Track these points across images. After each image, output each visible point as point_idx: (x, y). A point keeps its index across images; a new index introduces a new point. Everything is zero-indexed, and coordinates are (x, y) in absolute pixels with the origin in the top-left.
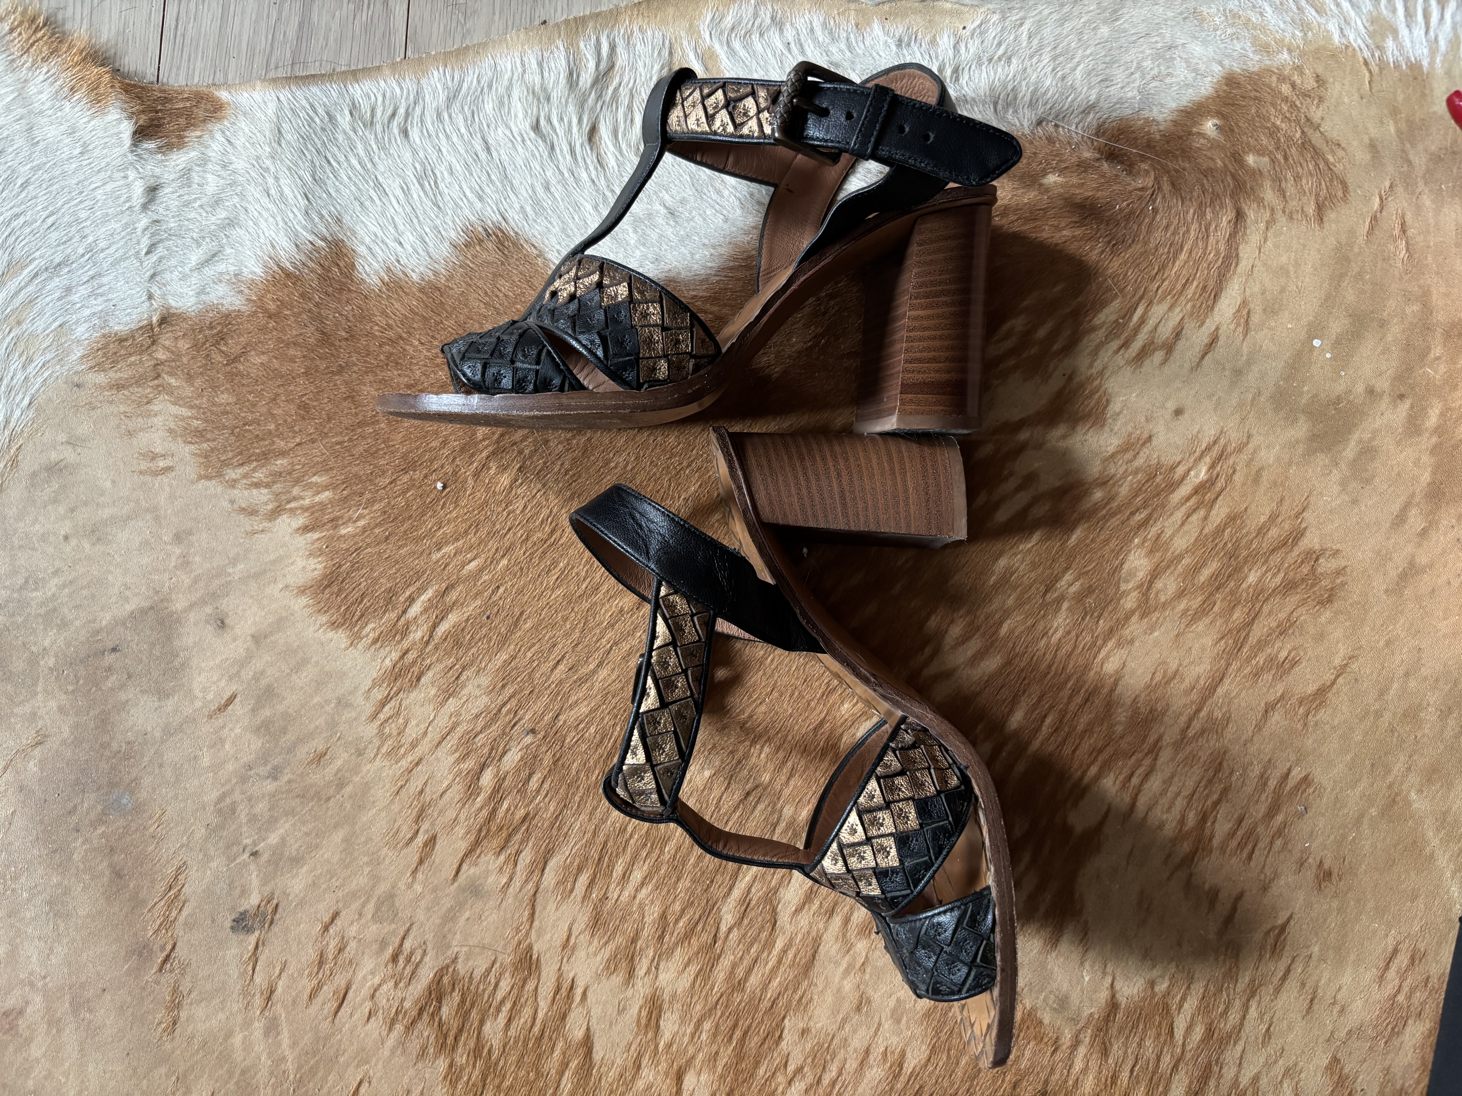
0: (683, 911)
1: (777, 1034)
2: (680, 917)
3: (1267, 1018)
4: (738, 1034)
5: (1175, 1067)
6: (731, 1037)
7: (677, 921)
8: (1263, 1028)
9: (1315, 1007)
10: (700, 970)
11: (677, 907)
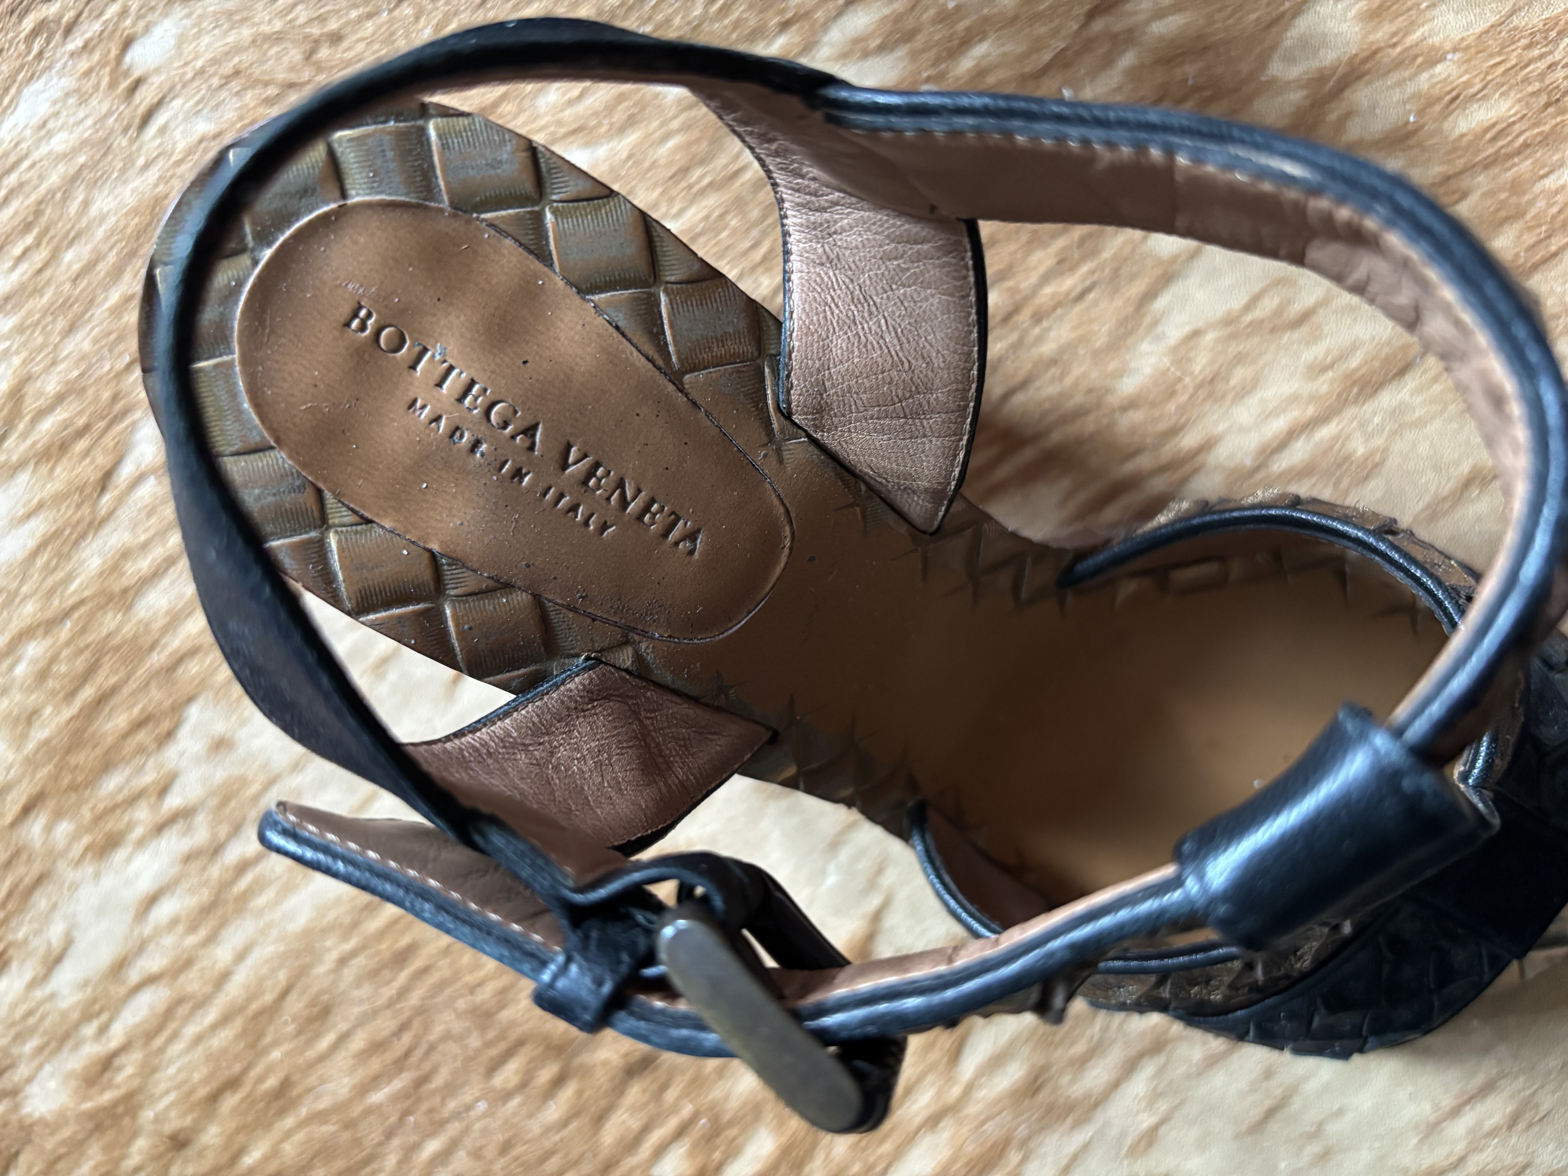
0: (60, 399)
1: (166, 725)
2: (49, 409)
3: (1163, 1106)
4: (88, 693)
5: (933, 1121)
6: (72, 694)
7: (40, 414)
8: (1146, 1121)
9: (1274, 1126)
10: (56, 534)
11: (51, 385)
